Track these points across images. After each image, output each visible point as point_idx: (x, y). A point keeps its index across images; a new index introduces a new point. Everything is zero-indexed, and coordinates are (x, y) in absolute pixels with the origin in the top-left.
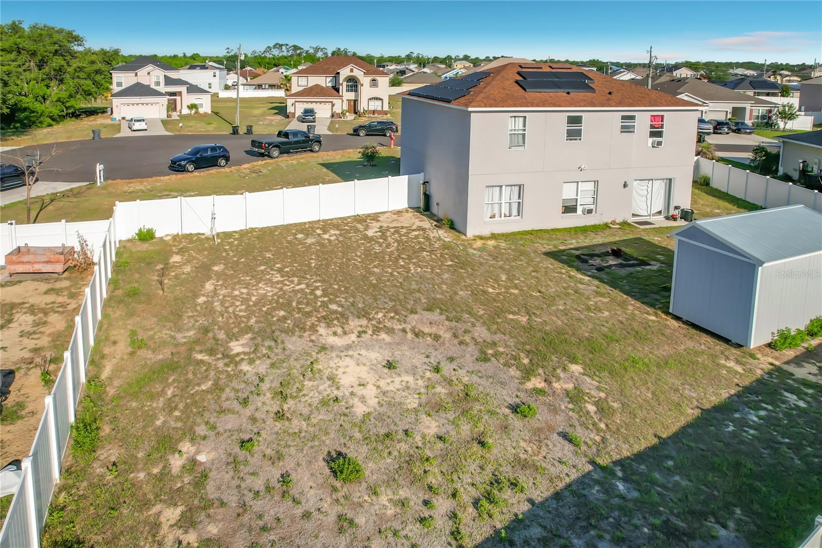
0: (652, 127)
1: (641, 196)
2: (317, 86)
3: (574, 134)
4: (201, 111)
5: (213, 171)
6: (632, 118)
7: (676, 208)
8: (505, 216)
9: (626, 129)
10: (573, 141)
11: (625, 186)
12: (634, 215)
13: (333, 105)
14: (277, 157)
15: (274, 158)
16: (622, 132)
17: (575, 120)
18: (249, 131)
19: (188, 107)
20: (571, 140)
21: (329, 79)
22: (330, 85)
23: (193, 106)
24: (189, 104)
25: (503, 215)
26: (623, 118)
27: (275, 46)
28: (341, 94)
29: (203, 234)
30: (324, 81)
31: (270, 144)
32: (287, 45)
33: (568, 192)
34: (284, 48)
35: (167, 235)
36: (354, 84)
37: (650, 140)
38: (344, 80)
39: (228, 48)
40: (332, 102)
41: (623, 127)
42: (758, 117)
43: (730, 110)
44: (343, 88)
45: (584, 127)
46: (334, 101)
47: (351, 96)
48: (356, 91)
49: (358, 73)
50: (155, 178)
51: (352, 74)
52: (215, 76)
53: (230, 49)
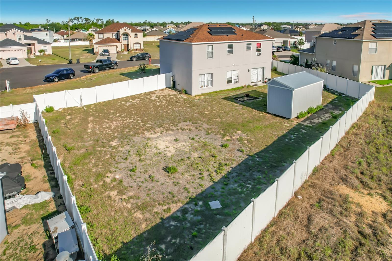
0: (257, 48)
1: (254, 75)
2: (108, 38)
3: (230, 52)
4: (47, 53)
5: (68, 80)
6: (250, 44)
7: (266, 78)
8: (206, 86)
9: (248, 49)
10: (230, 55)
11: (248, 71)
12: (252, 82)
13: (117, 47)
14: (97, 72)
15: (96, 73)
16: (247, 50)
17: (230, 46)
18: (78, 62)
19: (39, 51)
20: (229, 54)
21: (114, 35)
22: (114, 37)
23: (41, 51)
24: (39, 50)
25: (205, 86)
26: (247, 44)
27: (75, 19)
28: (120, 41)
29: (77, 107)
30: (112, 36)
31: (94, 66)
32: (82, 18)
33: (229, 75)
34: (80, 19)
35: (60, 109)
36: (126, 36)
37: (257, 53)
38: (122, 35)
39: (47, 20)
40: (116, 46)
41: (247, 48)
42: (292, 44)
43: (282, 42)
44: (121, 39)
45: (234, 49)
46: (118, 45)
47: (125, 42)
48: (128, 40)
49: (129, 31)
50: (39, 86)
51: (125, 32)
52: (47, 35)
53: (49, 20)
